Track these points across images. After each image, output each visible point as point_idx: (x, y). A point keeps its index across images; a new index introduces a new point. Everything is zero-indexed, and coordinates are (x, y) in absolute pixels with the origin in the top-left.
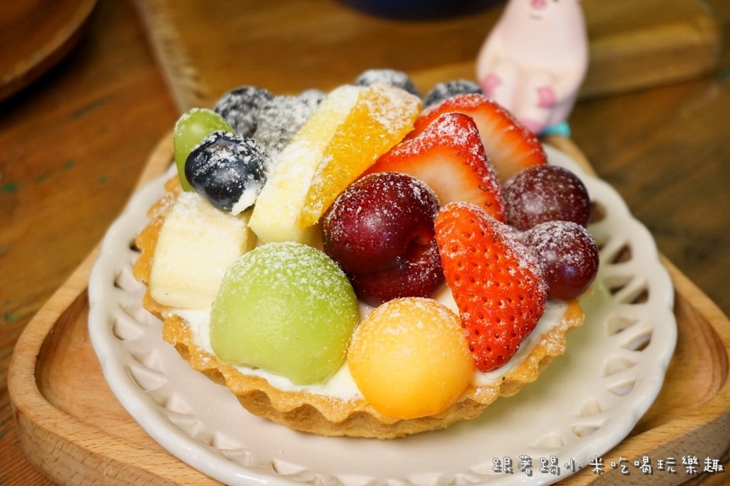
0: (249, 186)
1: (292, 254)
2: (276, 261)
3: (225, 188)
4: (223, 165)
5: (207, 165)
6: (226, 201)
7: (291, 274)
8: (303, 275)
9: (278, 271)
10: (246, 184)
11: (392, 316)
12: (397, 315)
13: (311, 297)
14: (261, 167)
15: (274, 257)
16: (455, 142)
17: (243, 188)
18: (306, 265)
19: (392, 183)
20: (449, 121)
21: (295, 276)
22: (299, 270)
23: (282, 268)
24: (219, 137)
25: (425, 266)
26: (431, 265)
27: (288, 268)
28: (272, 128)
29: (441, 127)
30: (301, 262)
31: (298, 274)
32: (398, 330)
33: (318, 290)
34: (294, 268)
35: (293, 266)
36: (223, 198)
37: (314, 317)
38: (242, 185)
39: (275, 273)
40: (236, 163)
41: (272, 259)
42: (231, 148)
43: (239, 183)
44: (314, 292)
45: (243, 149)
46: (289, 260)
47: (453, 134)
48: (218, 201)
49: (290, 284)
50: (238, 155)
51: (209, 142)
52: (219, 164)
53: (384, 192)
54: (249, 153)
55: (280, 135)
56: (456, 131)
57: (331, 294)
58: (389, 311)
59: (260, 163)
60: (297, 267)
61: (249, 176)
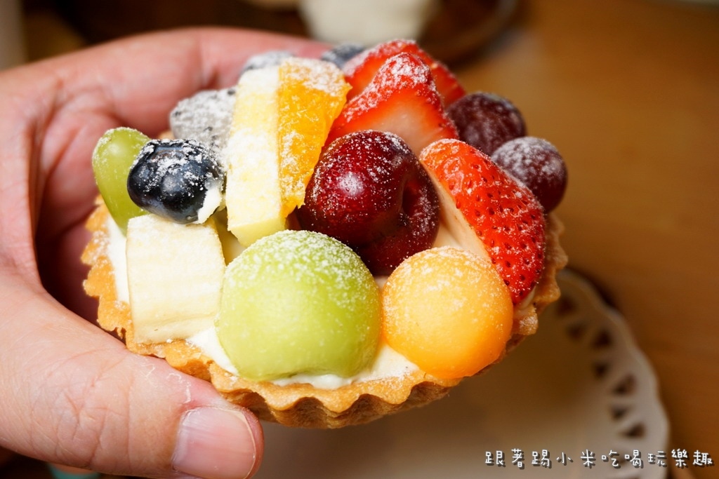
0: (210, 185)
1: (297, 241)
2: (286, 252)
3: (186, 194)
4: (176, 171)
5: (157, 177)
6: (190, 210)
7: (309, 261)
8: (321, 259)
9: (294, 261)
10: (207, 185)
11: (424, 273)
12: (429, 270)
13: (339, 279)
14: (215, 163)
15: (281, 249)
16: (416, 82)
17: (205, 190)
18: (318, 247)
19: (370, 140)
20: (401, 63)
21: (314, 262)
22: (315, 254)
23: (296, 257)
24: (156, 146)
25: (422, 217)
26: (427, 215)
27: (302, 256)
28: (196, 130)
29: (394, 71)
30: (311, 246)
31: (316, 258)
32: (440, 286)
33: (342, 269)
34: (309, 254)
35: (306, 251)
36: (186, 207)
37: (349, 298)
38: (203, 186)
39: (291, 264)
40: (189, 165)
41: (279, 252)
42: (173, 153)
43: (199, 185)
44: (340, 272)
45: (189, 149)
46: (299, 247)
47: (411, 74)
48: (181, 212)
49: (313, 271)
50: (187, 156)
51: (148, 153)
52: (170, 171)
53: (367, 150)
54: (198, 153)
55: (210, 134)
56: (413, 71)
57: (354, 270)
58: (417, 270)
59: (212, 160)
60: (311, 252)
61: (207, 175)
